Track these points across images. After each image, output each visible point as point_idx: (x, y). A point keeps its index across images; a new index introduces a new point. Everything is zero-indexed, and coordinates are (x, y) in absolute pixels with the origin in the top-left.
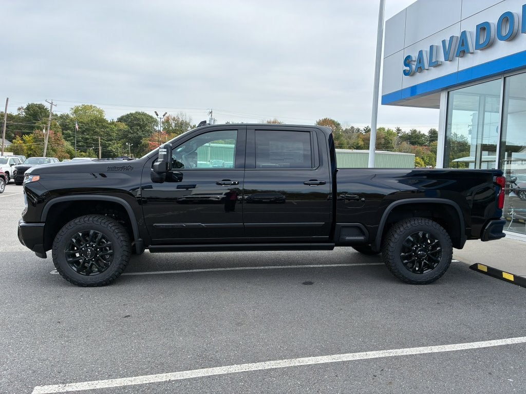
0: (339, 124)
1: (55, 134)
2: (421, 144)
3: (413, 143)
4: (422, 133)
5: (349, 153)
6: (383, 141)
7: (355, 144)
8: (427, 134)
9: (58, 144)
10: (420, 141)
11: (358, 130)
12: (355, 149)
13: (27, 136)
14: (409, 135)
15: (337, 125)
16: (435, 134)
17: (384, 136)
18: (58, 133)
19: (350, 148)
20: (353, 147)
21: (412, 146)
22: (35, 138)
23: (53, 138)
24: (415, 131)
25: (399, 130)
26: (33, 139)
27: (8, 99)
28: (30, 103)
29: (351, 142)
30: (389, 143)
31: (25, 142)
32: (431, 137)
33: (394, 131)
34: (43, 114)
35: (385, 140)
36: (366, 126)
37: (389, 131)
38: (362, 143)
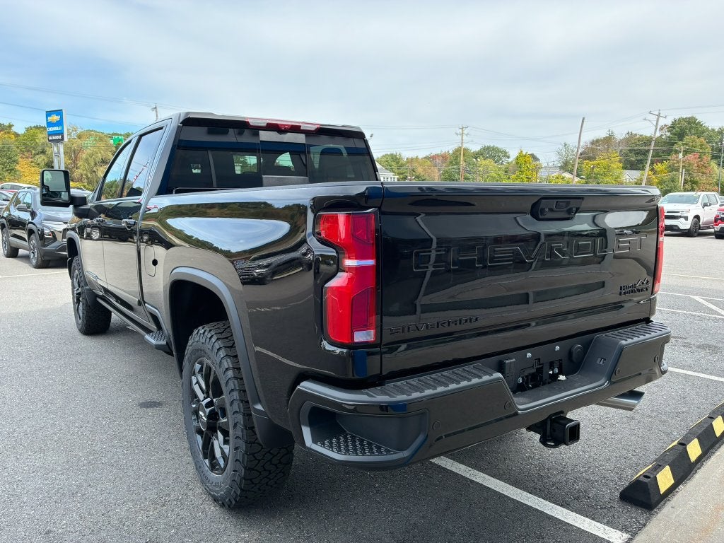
1: (699, 158)
9: (703, 173)
13: (659, 164)
18: (704, 157)
22: (670, 166)
23: (696, 165)
26: (668, 168)
27: (583, 119)
28: (677, 118)
31: (655, 173)
34: (693, 131)
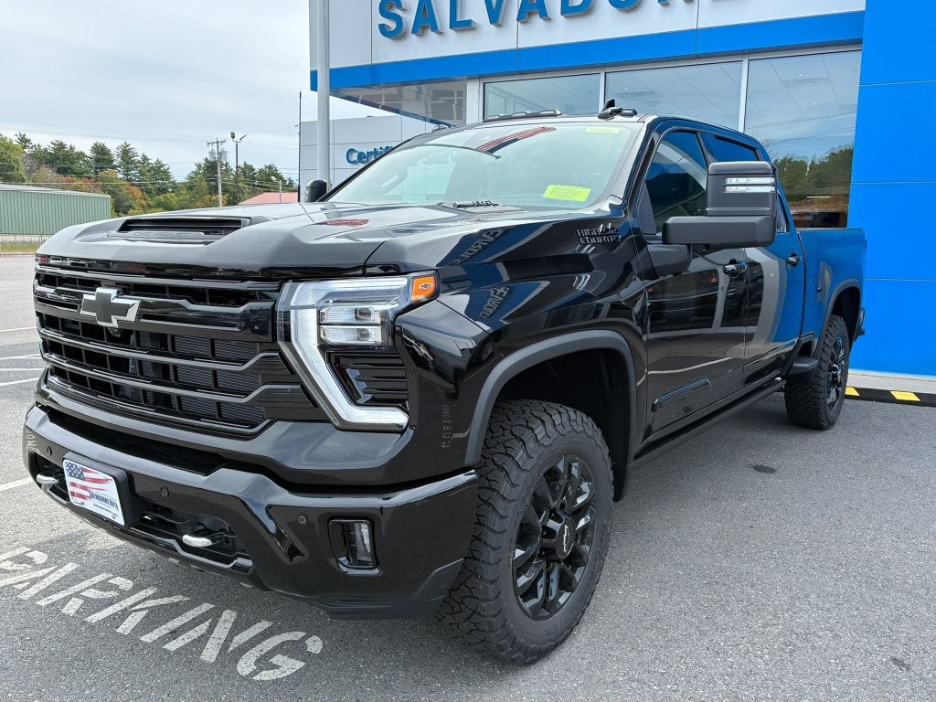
2: (80, 175)
3: (62, 171)
4: (77, 149)
8: (88, 153)
10: (76, 167)
14: (50, 154)
16: (104, 154)
21: (61, 177)
24: (61, 146)
25: (24, 140)
30: (13, 167)
32: (97, 160)
33: (15, 143)
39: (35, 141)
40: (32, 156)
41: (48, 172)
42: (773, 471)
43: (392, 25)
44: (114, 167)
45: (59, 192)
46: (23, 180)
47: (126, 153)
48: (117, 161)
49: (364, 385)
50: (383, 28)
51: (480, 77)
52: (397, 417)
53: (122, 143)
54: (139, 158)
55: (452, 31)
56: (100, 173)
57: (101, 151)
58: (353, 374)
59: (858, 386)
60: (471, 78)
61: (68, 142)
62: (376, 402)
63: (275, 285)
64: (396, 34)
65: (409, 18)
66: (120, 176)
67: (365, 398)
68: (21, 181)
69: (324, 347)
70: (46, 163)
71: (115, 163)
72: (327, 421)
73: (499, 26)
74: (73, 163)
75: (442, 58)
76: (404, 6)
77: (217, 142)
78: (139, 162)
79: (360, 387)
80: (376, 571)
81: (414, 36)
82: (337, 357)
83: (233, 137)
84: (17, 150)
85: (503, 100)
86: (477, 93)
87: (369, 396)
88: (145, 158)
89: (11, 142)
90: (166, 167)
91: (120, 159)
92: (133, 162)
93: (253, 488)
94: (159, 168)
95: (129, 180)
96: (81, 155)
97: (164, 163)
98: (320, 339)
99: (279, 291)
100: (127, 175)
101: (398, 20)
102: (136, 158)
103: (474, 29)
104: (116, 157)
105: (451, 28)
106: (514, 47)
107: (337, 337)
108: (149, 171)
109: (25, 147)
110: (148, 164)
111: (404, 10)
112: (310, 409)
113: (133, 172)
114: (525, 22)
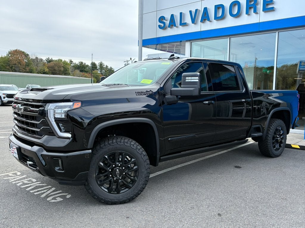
0: (28, 55)
2: (86, 72)
3: (81, 71)
4: (86, 64)
5: (48, 77)
6: (62, 69)
7: (42, 70)
8: (90, 65)
11: (41, 60)
12: (42, 74)
14: (78, 66)
15: (27, 56)
17: (63, 65)
19: (38, 73)
20: (40, 72)
21: (82, 73)
24: (82, 63)
25: (71, 62)
29: (39, 69)
30: (67, 70)
32: (92, 67)
33: (68, 62)
35: (64, 68)
36: (47, 58)
37: (65, 61)
38: (48, 70)
39: (74, 62)
40: (73, 66)
41: (78, 72)
42: (240, 167)
43: (162, 25)
44: (97, 69)
45: (78, 78)
46: (70, 74)
47: (101, 65)
48: (98, 67)
49: (63, 128)
50: (160, 26)
51: (190, 41)
52: (69, 135)
53: (100, 62)
54: (105, 66)
55: (181, 26)
56: (93, 71)
57: (94, 64)
58: (61, 125)
59: (300, 145)
60: (187, 41)
61: (84, 62)
62: (66, 132)
63: (45, 104)
64: (163, 28)
65: (167, 23)
66: (99, 72)
67: (63, 130)
68: (69, 74)
69: (55, 118)
70: (77, 69)
71: (98, 68)
72: (55, 136)
73: (195, 24)
74: (85, 68)
75: (177, 35)
76: (166, 19)
77: (127, 61)
78: (105, 68)
79: (62, 128)
80: (63, 171)
81: (169, 28)
82: (58, 121)
83: (131, 59)
84: (69, 64)
85: (200, 47)
86: (189, 46)
87: (64, 130)
88: (107, 66)
89: (67, 62)
90: (113, 69)
91: (99, 67)
92: (103, 68)
93: (39, 150)
94: (111, 69)
95: (101, 74)
96: (88, 66)
97: (112, 68)
98: (54, 117)
99: (45, 105)
100: (101, 72)
101: (164, 23)
102: (104, 66)
103: (187, 25)
104: (98, 66)
105: (180, 25)
106: (200, 30)
107: (58, 116)
108: (108, 70)
109: (71, 64)
110: (108, 68)
111: (166, 20)
112: (52, 133)
113: (103, 71)
114: (203, 23)
